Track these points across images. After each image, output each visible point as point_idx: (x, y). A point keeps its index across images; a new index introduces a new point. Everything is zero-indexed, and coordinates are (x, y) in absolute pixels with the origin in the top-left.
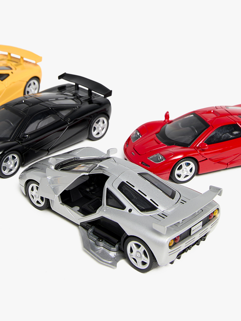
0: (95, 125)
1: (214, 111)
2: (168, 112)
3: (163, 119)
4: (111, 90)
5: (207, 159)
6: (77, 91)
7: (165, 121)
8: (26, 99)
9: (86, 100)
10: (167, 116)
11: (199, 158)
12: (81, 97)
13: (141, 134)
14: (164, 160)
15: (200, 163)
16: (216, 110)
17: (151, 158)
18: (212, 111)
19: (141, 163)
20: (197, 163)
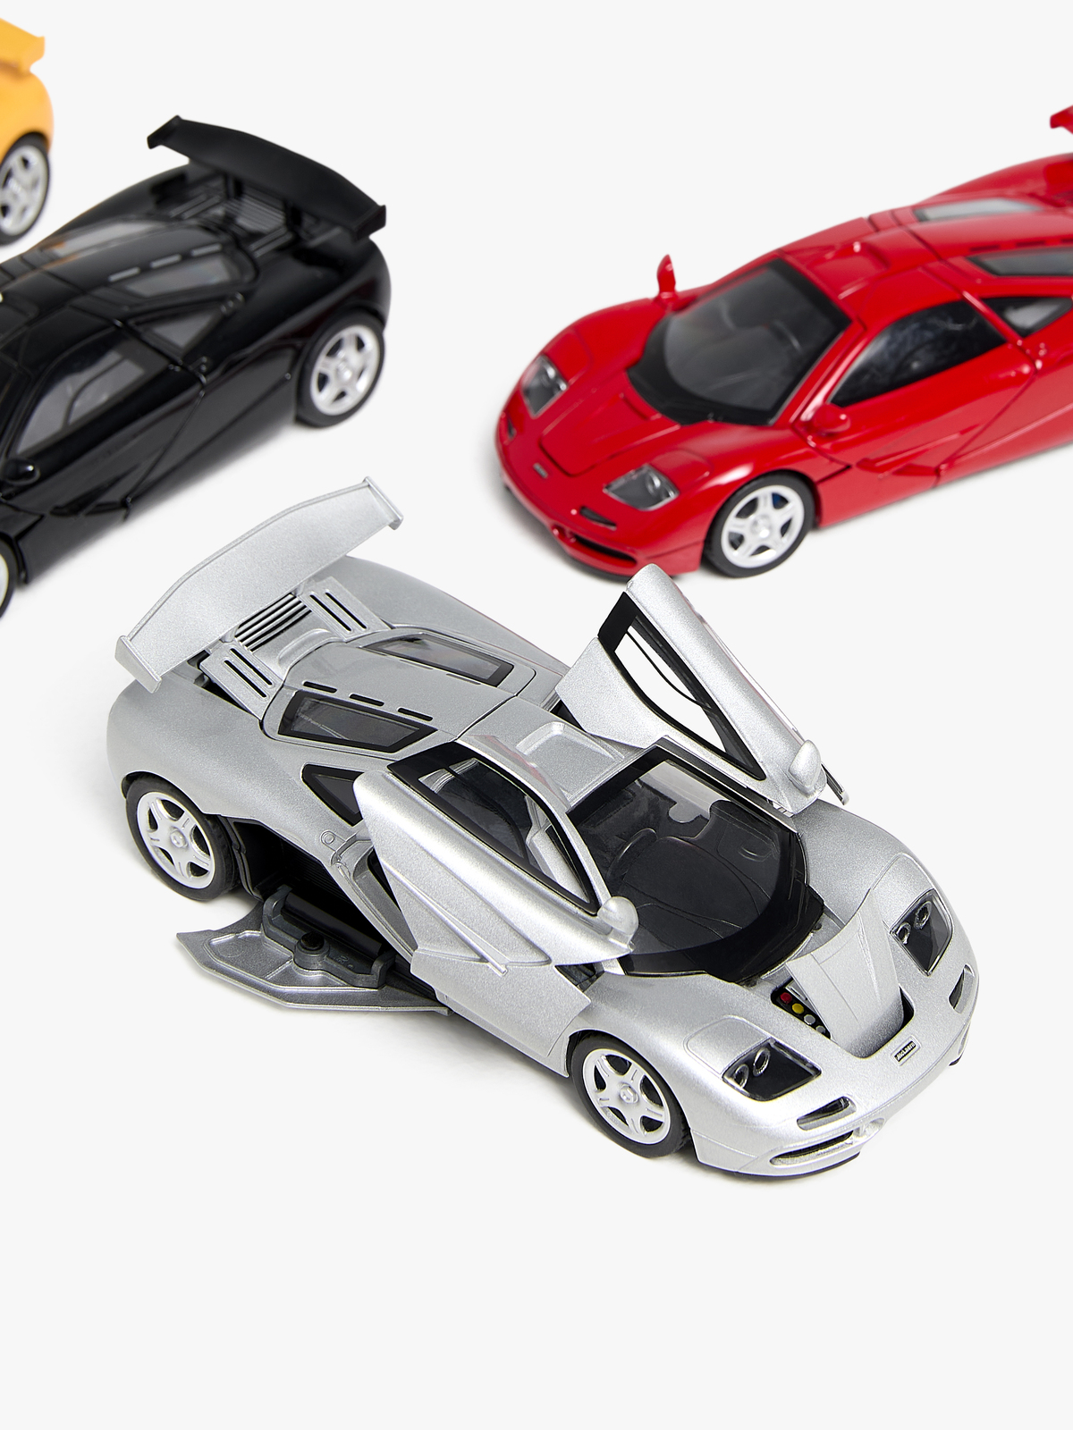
0: (322, 364)
1: (863, 245)
2: (667, 261)
3: (651, 290)
4: (380, 203)
5: (848, 467)
6: (234, 204)
7: (658, 299)
8: (12, 286)
9: (280, 249)
10: (666, 276)
11: (816, 469)
12: (255, 236)
13: (563, 375)
14: (673, 495)
15: (821, 489)
16: (874, 239)
17: (615, 490)
18: (857, 247)
19: (579, 512)
20: (809, 488)
